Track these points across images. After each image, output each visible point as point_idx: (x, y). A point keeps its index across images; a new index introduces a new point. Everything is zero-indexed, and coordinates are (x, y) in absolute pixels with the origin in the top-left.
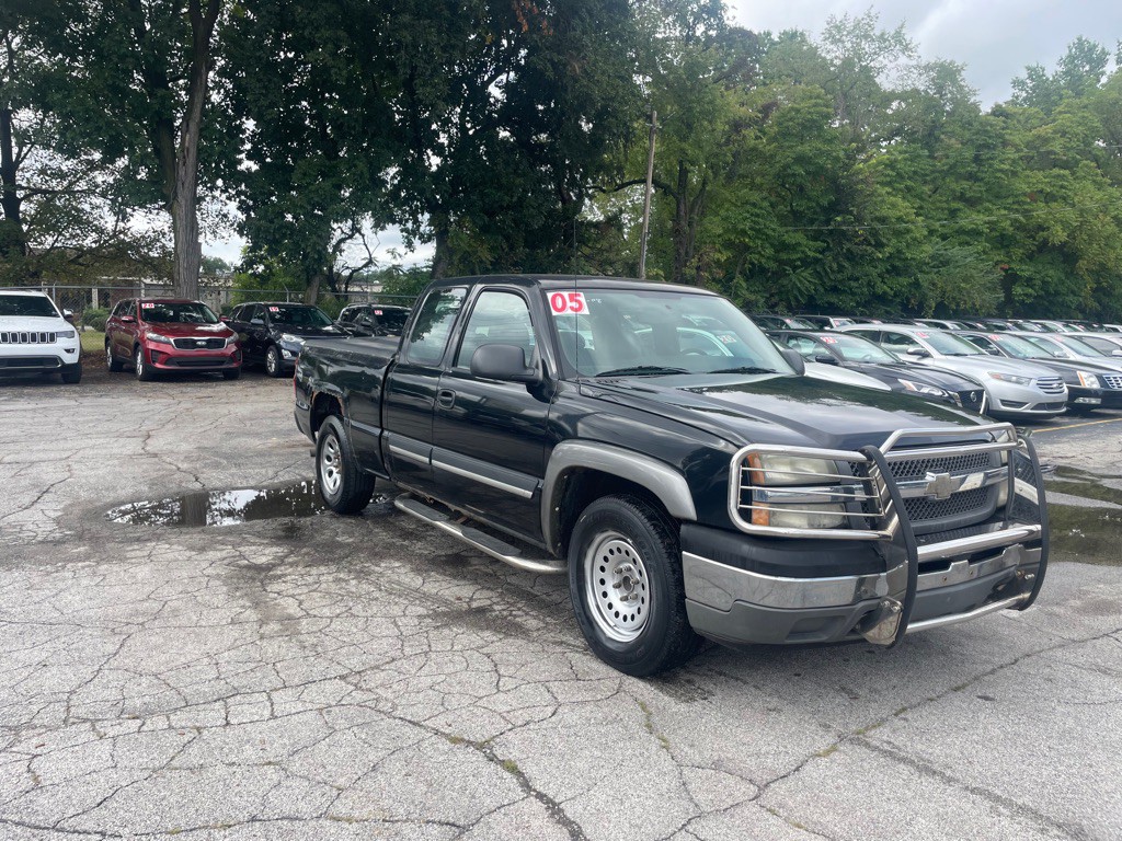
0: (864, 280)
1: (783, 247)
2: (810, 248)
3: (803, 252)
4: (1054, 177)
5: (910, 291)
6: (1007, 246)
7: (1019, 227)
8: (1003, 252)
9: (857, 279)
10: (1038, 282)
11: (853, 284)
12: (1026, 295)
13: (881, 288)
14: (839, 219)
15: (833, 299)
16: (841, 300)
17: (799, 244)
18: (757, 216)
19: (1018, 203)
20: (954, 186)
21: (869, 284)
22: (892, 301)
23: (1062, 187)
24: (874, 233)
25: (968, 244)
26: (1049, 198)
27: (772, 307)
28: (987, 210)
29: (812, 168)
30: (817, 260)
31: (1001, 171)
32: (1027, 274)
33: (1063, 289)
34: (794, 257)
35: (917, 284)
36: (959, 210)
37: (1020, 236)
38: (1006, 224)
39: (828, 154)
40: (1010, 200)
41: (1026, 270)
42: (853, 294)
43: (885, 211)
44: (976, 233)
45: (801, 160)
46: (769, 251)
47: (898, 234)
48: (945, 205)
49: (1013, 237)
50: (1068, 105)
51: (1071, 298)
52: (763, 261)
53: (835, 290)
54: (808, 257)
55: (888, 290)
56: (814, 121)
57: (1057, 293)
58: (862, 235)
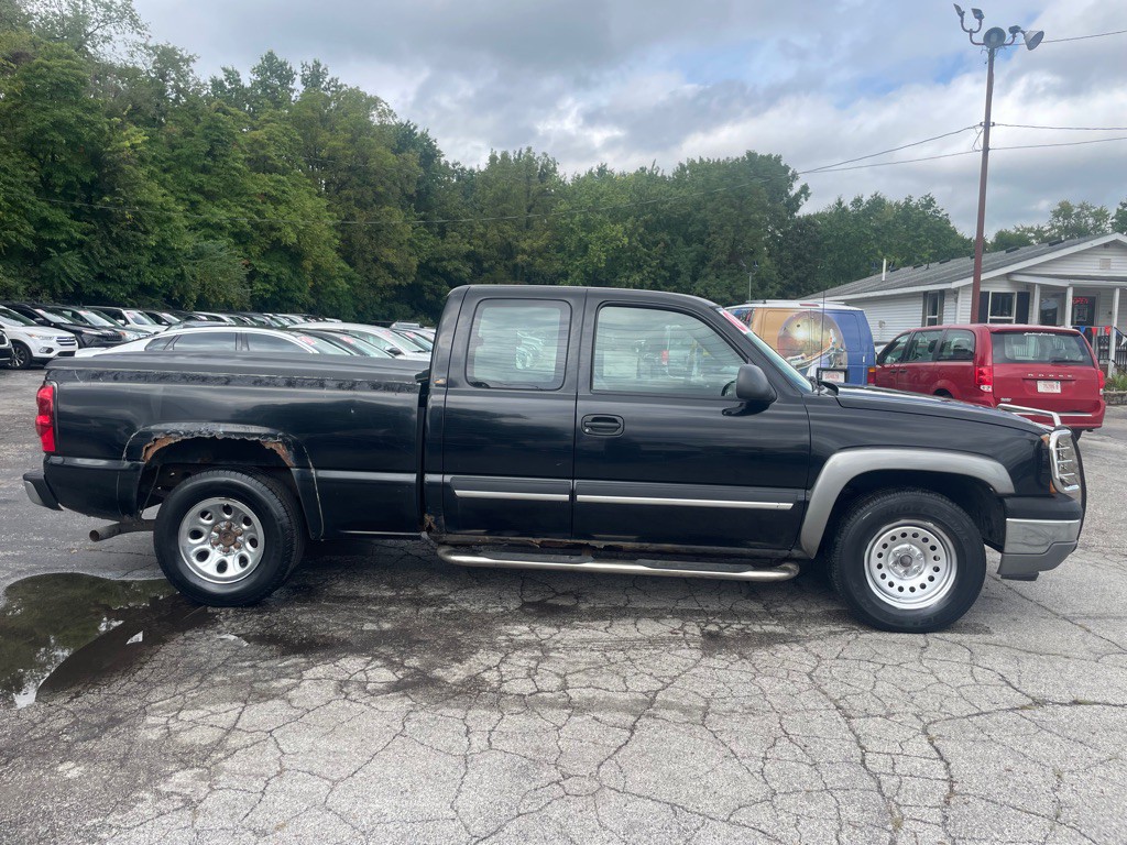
0: (133, 269)
1: (44, 224)
2: (75, 230)
3: (68, 232)
4: (276, 181)
5: (174, 283)
6: (245, 243)
7: (256, 226)
8: (241, 248)
9: (125, 267)
10: (274, 279)
11: (123, 272)
12: (264, 290)
13: (148, 278)
14: (107, 199)
15: (102, 289)
16: (109, 290)
17: (63, 224)
18: (11, 184)
19: (252, 202)
20: (191, 177)
21: (138, 275)
22: (157, 293)
23: (284, 192)
24: (138, 217)
25: (213, 237)
26: (276, 201)
27: (35, 294)
28: (225, 206)
29: (73, 138)
30: (81, 244)
31: (235, 169)
32: (265, 270)
33: (292, 286)
34: (59, 237)
35: (181, 276)
36: (199, 202)
37: (256, 234)
38: (244, 221)
39: (92, 124)
40: (245, 199)
41: (264, 267)
42: (123, 283)
43: (145, 195)
44: (219, 228)
45: (58, 125)
46: (29, 229)
47: (159, 221)
48: (185, 196)
49: (249, 236)
50: (271, 115)
51: (298, 294)
52: (23, 239)
53: (101, 277)
54: (72, 238)
55: (157, 280)
56: (70, 84)
57: (288, 289)
58: (129, 220)
